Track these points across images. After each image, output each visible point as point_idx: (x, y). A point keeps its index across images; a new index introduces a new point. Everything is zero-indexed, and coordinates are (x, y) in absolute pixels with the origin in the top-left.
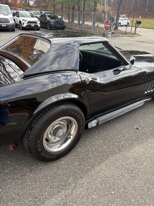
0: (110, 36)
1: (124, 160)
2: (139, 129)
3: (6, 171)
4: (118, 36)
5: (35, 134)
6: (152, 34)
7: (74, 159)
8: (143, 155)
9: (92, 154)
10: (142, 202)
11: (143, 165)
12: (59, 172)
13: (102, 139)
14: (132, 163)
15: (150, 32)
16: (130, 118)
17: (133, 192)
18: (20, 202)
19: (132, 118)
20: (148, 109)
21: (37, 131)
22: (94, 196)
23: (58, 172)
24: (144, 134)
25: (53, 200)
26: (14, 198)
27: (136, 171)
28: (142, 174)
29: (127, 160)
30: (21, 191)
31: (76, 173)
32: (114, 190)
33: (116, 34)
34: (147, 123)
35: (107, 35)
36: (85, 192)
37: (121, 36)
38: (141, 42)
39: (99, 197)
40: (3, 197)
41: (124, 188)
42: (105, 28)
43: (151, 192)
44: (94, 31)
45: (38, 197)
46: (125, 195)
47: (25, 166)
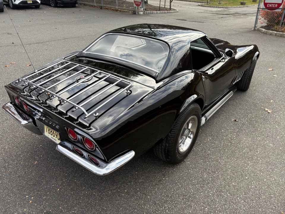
0: (142, 13)
1: (240, 150)
2: (237, 120)
3: (140, 181)
4: (152, 13)
5: (176, 136)
6: (188, 9)
7: (195, 158)
8: (253, 143)
9: (209, 150)
10: (272, 180)
11: (258, 151)
12: (191, 171)
13: (210, 136)
14: (248, 152)
15: (185, 5)
16: (222, 111)
17: (262, 174)
18: (174, 202)
19: (225, 111)
20: (233, 100)
21: (177, 132)
22: (233, 184)
23: (189, 172)
24: (243, 124)
25: (202, 194)
26: (167, 201)
27: (255, 157)
28: (260, 159)
29: (242, 150)
30: (168, 194)
31: (206, 169)
32: (246, 176)
33: (148, 11)
34: (240, 114)
35: (138, 13)
36: (224, 182)
37: (155, 13)
38: (182, 20)
39: (237, 183)
40: (156, 202)
41: (253, 172)
42: (136, 4)
43: (275, 171)
44: (119, 7)
45: (187, 195)
46: (257, 177)
47: (155, 173)
